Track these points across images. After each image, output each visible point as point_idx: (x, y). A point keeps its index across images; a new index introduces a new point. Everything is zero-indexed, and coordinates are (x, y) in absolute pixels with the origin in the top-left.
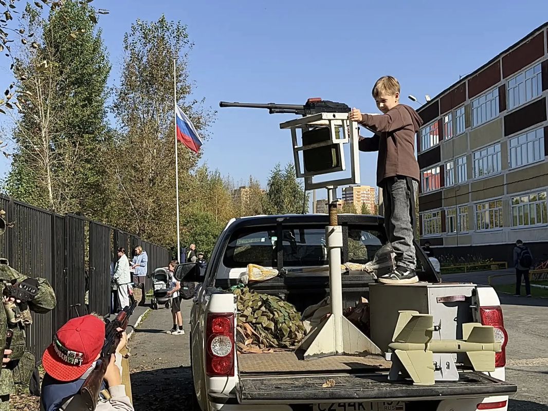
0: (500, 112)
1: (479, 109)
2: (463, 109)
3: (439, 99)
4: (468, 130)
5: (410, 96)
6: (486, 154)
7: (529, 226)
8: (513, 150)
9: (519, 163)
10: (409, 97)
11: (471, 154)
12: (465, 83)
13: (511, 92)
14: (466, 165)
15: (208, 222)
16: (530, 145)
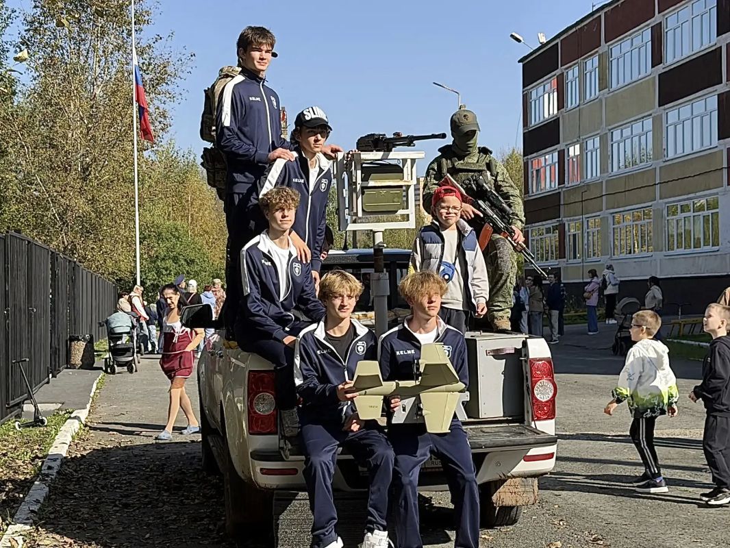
0: (653, 67)
1: (621, 60)
2: (596, 59)
3: (558, 40)
4: (603, 95)
5: (513, 34)
6: (630, 133)
7: (692, 250)
8: (671, 129)
9: (680, 150)
10: (512, 36)
11: (606, 134)
12: (600, 16)
13: (670, 34)
14: (598, 151)
15: (178, 238)
16: (697, 121)
